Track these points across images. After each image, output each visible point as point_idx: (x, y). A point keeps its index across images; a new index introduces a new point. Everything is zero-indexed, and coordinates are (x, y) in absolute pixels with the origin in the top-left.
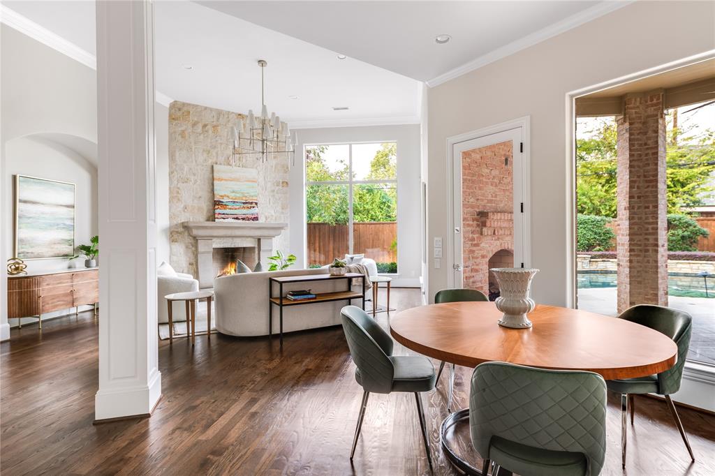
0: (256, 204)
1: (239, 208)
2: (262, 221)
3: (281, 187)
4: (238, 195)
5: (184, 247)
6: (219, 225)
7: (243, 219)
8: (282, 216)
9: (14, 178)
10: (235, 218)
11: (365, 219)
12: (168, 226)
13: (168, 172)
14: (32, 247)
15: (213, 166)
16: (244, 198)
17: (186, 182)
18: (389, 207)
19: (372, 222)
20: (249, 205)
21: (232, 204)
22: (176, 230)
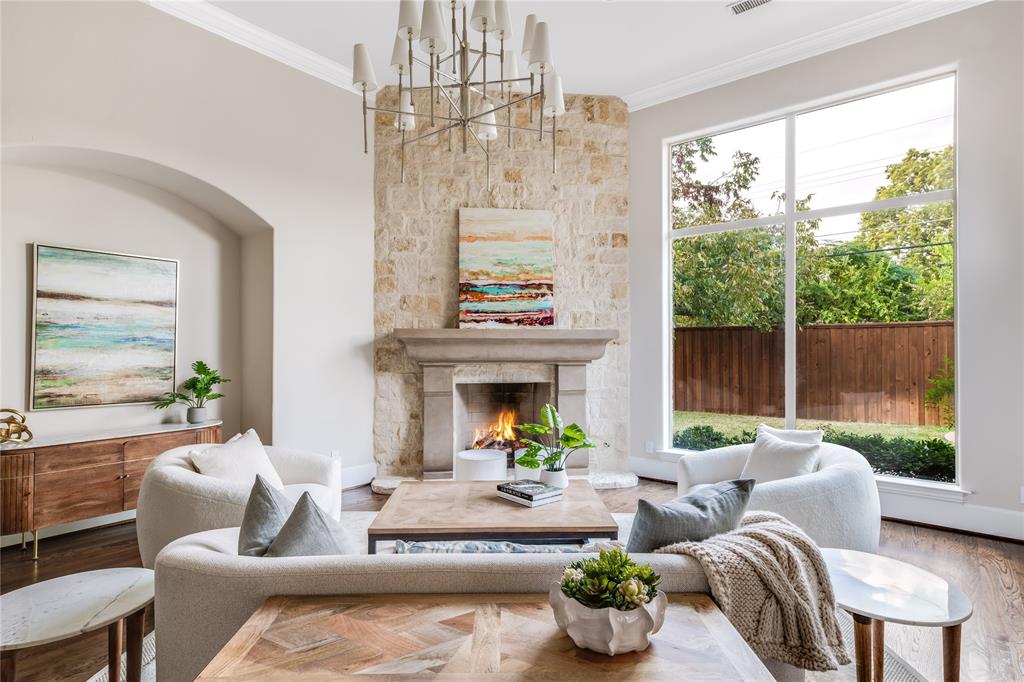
0: (550, 287)
1: (509, 299)
2: (563, 325)
3: (609, 248)
4: (508, 270)
5: (401, 381)
6: (464, 336)
7: (519, 322)
8: (613, 314)
9: (30, 248)
10: (500, 321)
11: (846, 319)
12: (373, 338)
13: (373, 229)
14: (70, 385)
15: (457, 212)
16: (522, 277)
17: (405, 248)
18: (907, 289)
19: (863, 322)
20: (534, 292)
21: (496, 290)
22: (387, 346)
